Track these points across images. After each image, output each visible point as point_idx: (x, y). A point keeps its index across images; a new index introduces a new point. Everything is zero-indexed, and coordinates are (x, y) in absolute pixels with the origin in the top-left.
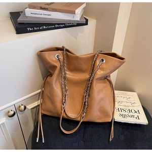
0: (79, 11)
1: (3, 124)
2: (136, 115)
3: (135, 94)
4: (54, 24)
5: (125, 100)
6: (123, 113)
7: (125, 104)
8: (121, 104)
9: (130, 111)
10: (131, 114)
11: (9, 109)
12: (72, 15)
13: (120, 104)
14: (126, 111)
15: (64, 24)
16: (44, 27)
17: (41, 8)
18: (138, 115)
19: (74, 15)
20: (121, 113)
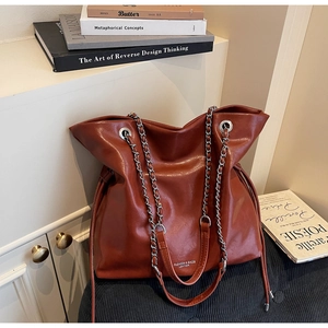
1: (20, 278)
4: (138, 49)
11: (34, 244)
16: (117, 56)
20: (298, 241)
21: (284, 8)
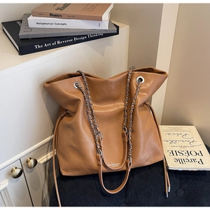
0: (106, 16)
1: (5, 189)
2: (198, 158)
3: (193, 128)
4: (72, 37)
5: (180, 138)
6: (179, 157)
7: (181, 144)
8: (175, 145)
9: (189, 153)
10: (191, 157)
11: (13, 166)
12: (98, 22)
13: (173, 144)
14: (184, 153)
15: (86, 36)
16: (58, 42)
17: (52, 15)
18: (201, 157)
19: (99, 22)
20: (177, 157)
21: (161, 6)
